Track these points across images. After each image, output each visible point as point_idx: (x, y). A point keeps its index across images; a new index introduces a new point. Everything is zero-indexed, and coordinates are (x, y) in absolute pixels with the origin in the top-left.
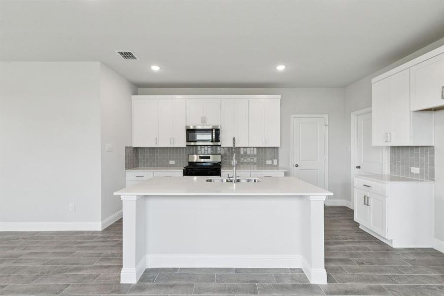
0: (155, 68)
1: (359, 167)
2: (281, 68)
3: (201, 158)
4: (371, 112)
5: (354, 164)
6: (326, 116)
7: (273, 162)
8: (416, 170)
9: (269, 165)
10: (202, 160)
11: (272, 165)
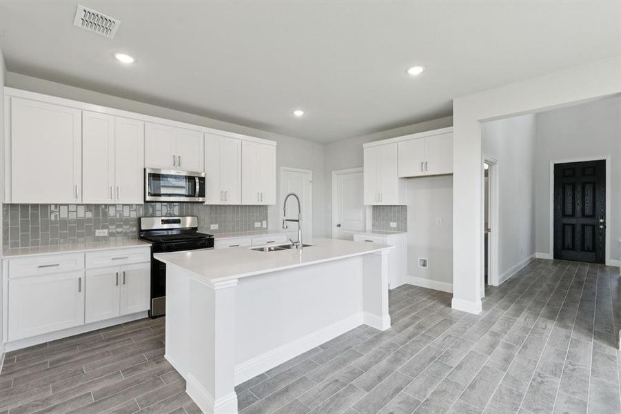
0: (125, 59)
1: (339, 226)
2: (299, 113)
3: (164, 222)
4: (363, 172)
5: (336, 222)
6: (310, 172)
7: (262, 225)
8: (393, 225)
9: (257, 228)
10: (166, 226)
11: (261, 228)
